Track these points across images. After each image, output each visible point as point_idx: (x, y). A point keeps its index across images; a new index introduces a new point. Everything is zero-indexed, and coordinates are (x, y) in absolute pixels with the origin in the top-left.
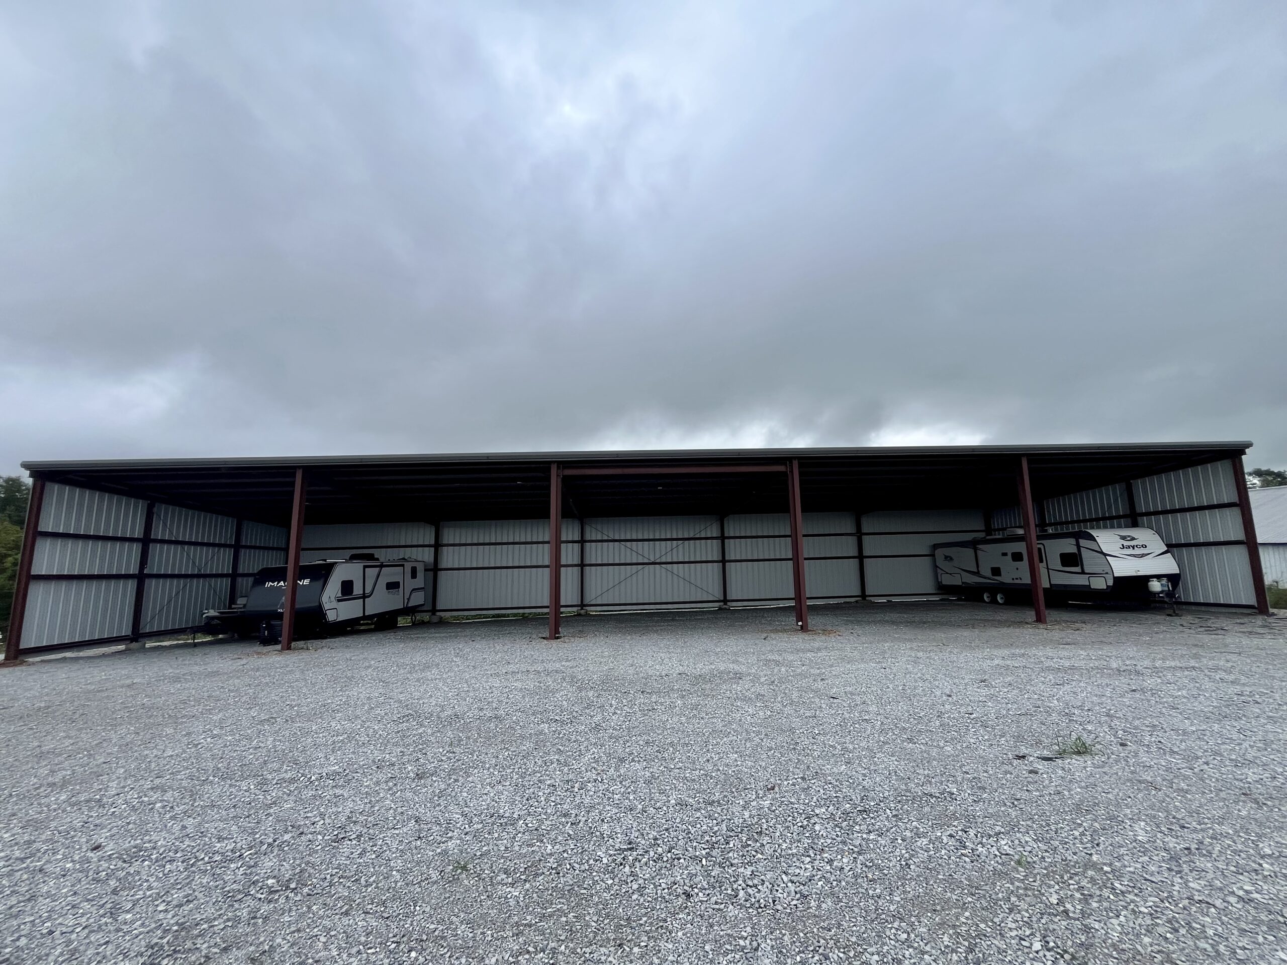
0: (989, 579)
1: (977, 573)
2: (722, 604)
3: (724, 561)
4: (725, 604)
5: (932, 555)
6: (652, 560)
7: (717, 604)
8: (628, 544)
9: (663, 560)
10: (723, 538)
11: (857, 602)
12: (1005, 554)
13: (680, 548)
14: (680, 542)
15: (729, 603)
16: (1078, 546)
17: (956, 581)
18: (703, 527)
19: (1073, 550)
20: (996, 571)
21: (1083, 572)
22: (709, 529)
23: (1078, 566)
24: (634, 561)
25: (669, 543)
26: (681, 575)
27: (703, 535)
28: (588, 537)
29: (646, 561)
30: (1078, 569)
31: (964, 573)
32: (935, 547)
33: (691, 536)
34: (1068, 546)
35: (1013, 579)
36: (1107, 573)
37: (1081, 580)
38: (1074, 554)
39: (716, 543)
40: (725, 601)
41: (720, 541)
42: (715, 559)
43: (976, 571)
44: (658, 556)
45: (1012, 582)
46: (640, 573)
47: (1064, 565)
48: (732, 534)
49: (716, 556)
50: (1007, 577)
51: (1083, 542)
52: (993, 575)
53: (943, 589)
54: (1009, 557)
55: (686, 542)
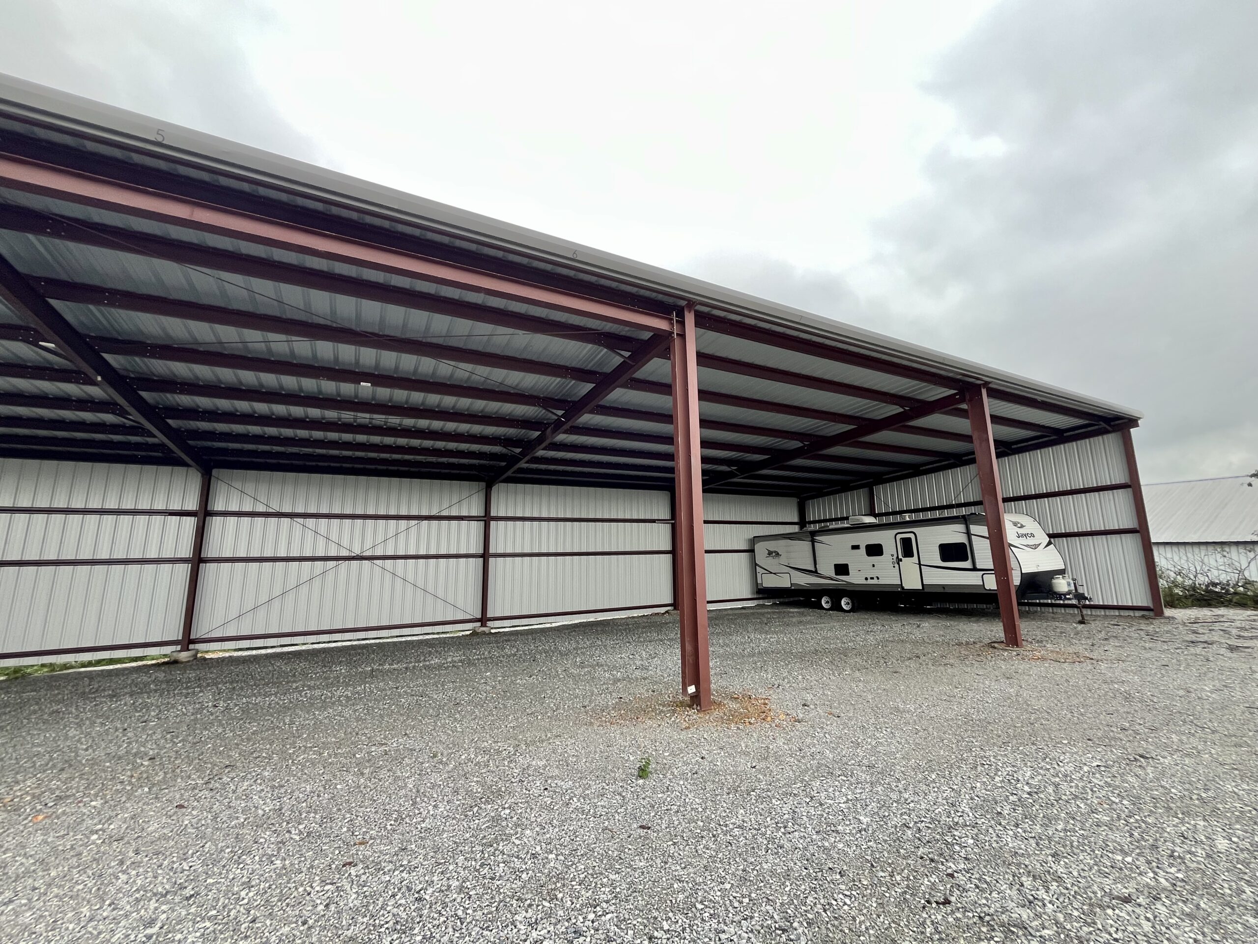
1: (815, 572)
2: (479, 624)
3: (485, 556)
4: (483, 625)
5: (751, 551)
6: (357, 551)
7: (470, 626)
8: (311, 522)
9: (379, 552)
10: (487, 519)
13: (413, 531)
14: (413, 522)
15: (489, 624)
16: (968, 534)
17: (784, 582)
18: (455, 499)
19: (961, 539)
20: (842, 569)
21: (974, 569)
22: (465, 504)
23: (966, 559)
24: (321, 553)
25: (392, 523)
26: (410, 578)
27: (454, 513)
28: (219, 505)
29: (344, 553)
30: (967, 564)
31: (793, 572)
32: (754, 540)
33: (434, 512)
34: (952, 534)
35: (866, 579)
37: (972, 579)
38: (963, 545)
39: (476, 528)
40: (483, 620)
41: (482, 523)
42: (472, 551)
43: (813, 569)
44: (368, 544)
45: (865, 582)
46: (330, 576)
47: (944, 559)
48: (502, 514)
49: (475, 547)
50: (856, 578)
51: (974, 529)
52: (837, 574)
53: (763, 593)
54: (863, 550)
55: (425, 523)
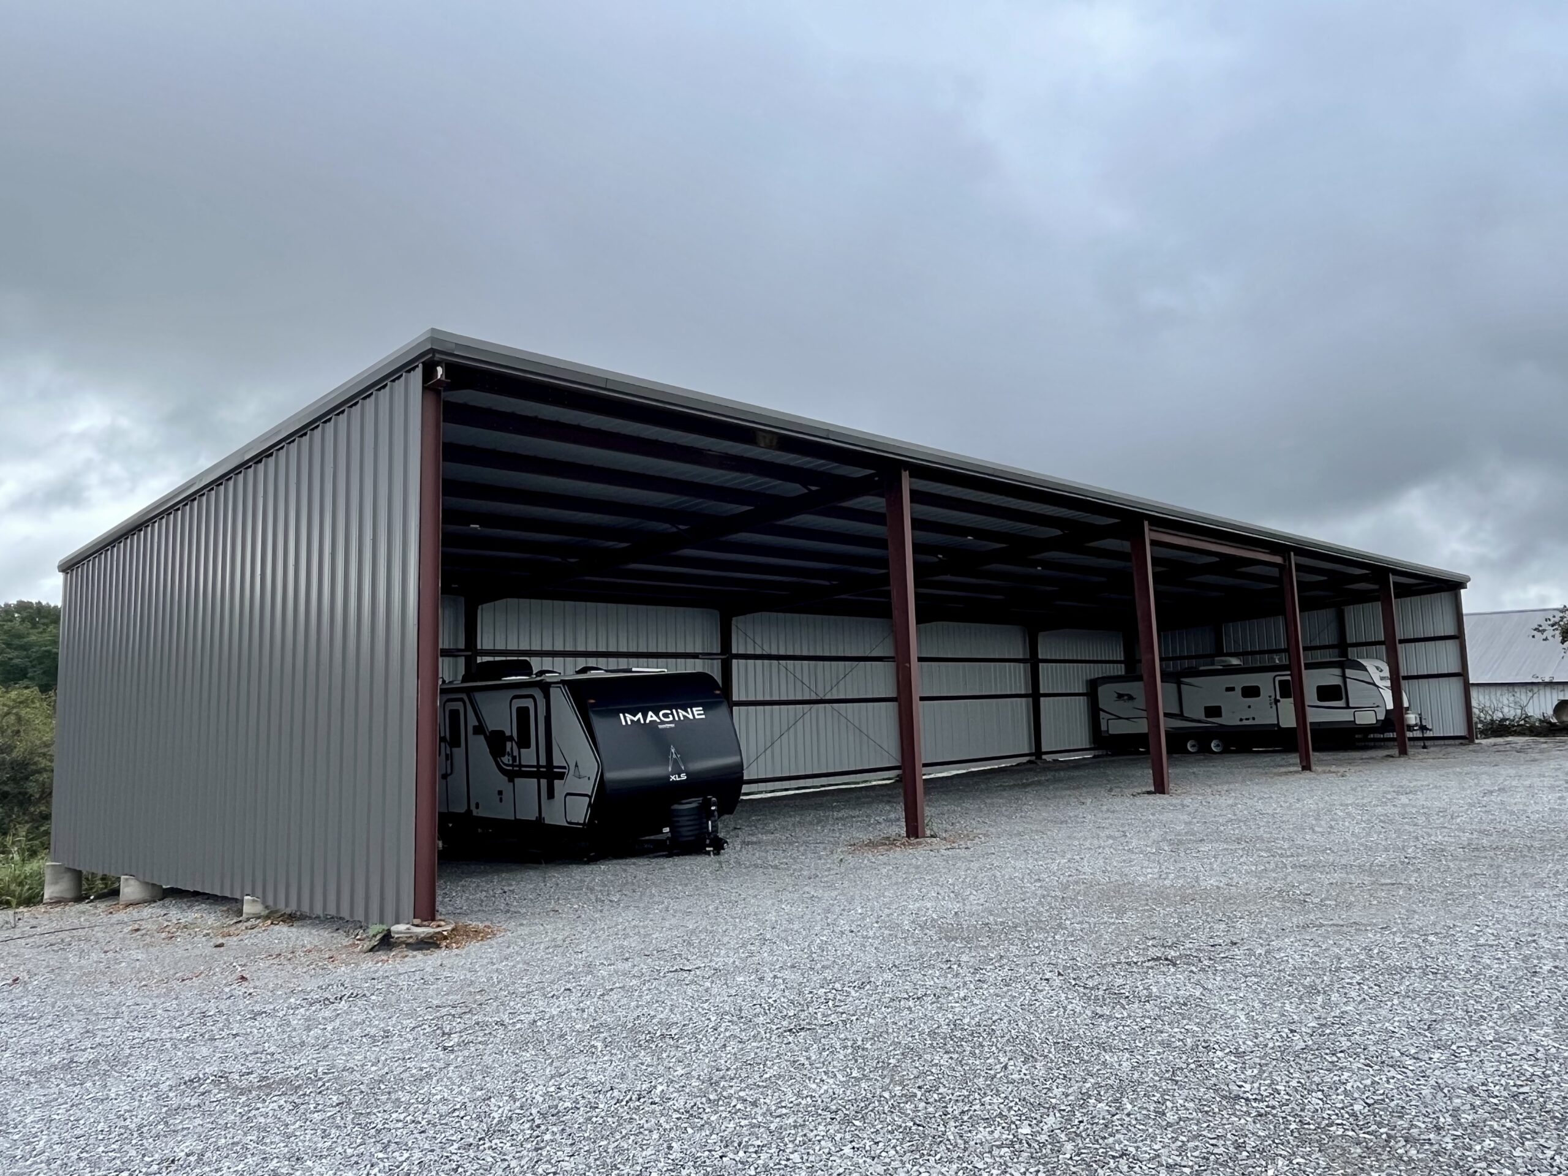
0: (1199, 721)
1: (1181, 716)
5: (1091, 694)
6: (821, 694)
7: (896, 773)
11: (1030, 762)
12: (1232, 689)
13: (855, 673)
14: (854, 664)
16: (1344, 677)
17: (1138, 728)
18: (878, 640)
19: (1337, 681)
20: (1214, 711)
21: (1348, 707)
23: (1340, 699)
24: (799, 696)
25: (841, 664)
28: (734, 647)
29: (814, 696)
30: (1341, 703)
32: (1097, 682)
33: (867, 653)
34: (1330, 677)
35: (1241, 720)
36: (1378, 706)
37: (1345, 716)
38: (1338, 686)
39: (892, 668)
43: (1176, 711)
44: (827, 687)
45: (1240, 723)
47: (1320, 699)
50: (1230, 718)
51: (1349, 672)
52: (1207, 716)
53: (1106, 741)
54: (1238, 691)
